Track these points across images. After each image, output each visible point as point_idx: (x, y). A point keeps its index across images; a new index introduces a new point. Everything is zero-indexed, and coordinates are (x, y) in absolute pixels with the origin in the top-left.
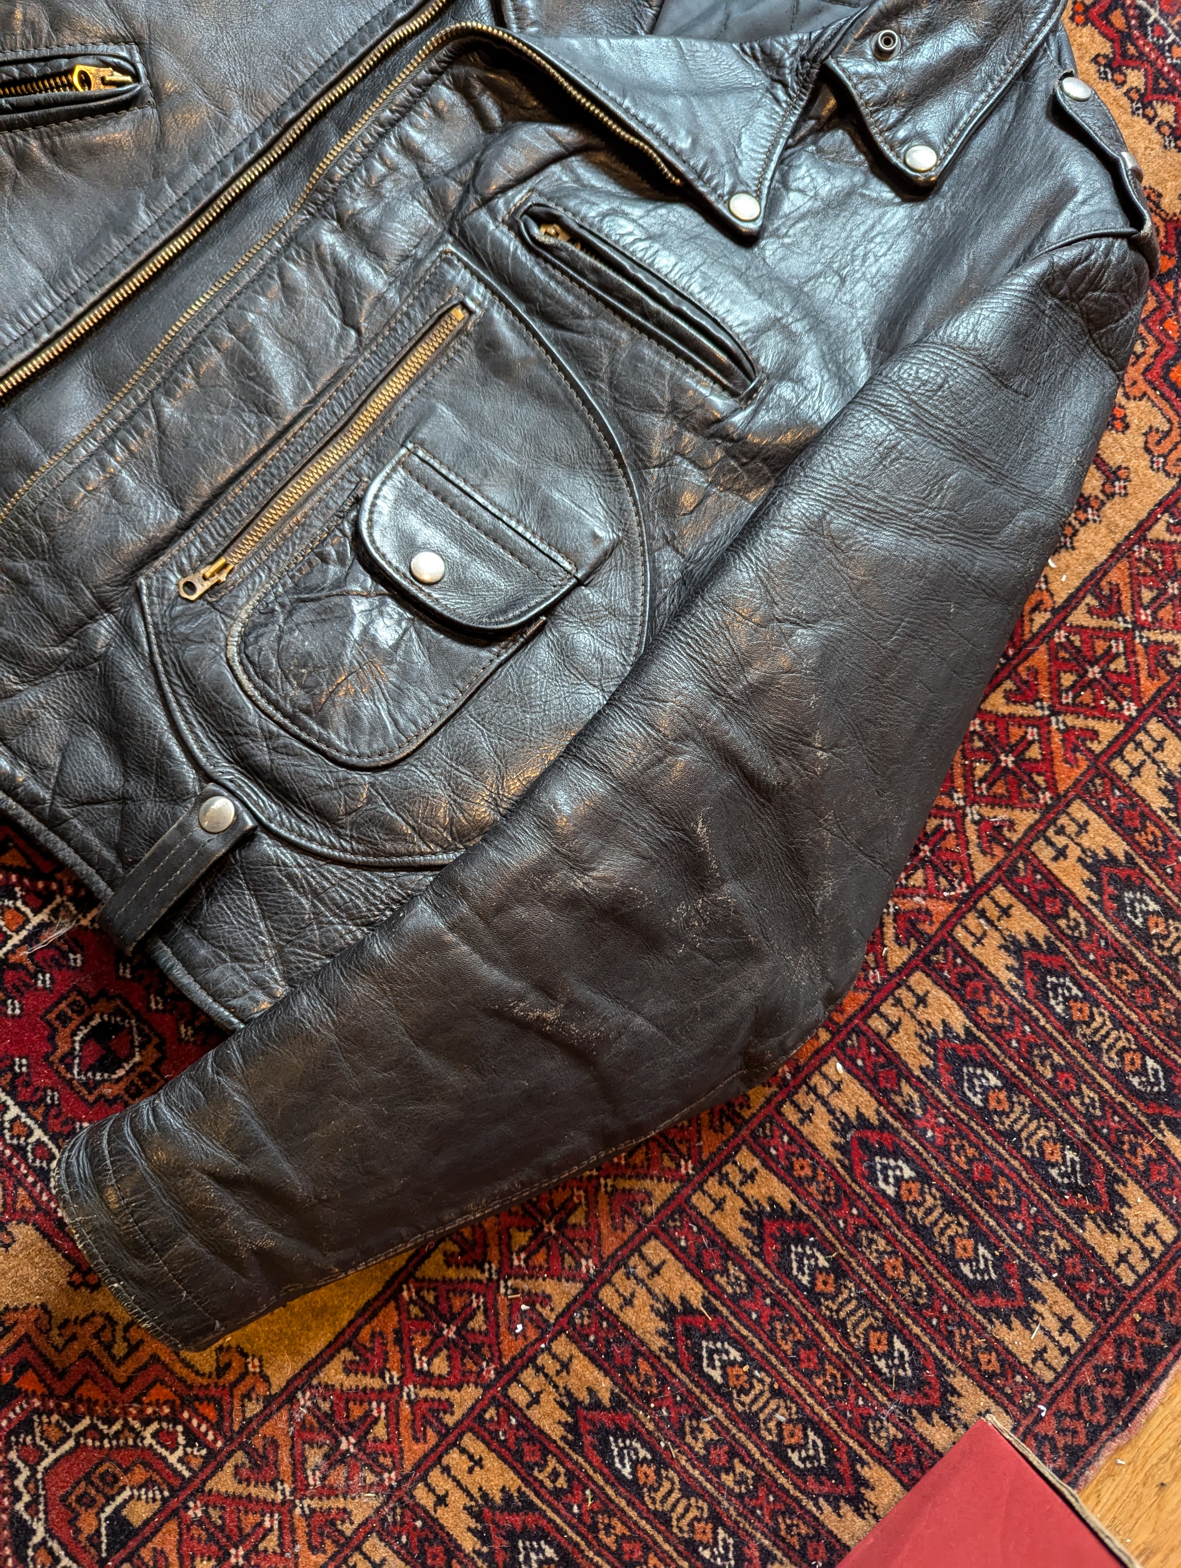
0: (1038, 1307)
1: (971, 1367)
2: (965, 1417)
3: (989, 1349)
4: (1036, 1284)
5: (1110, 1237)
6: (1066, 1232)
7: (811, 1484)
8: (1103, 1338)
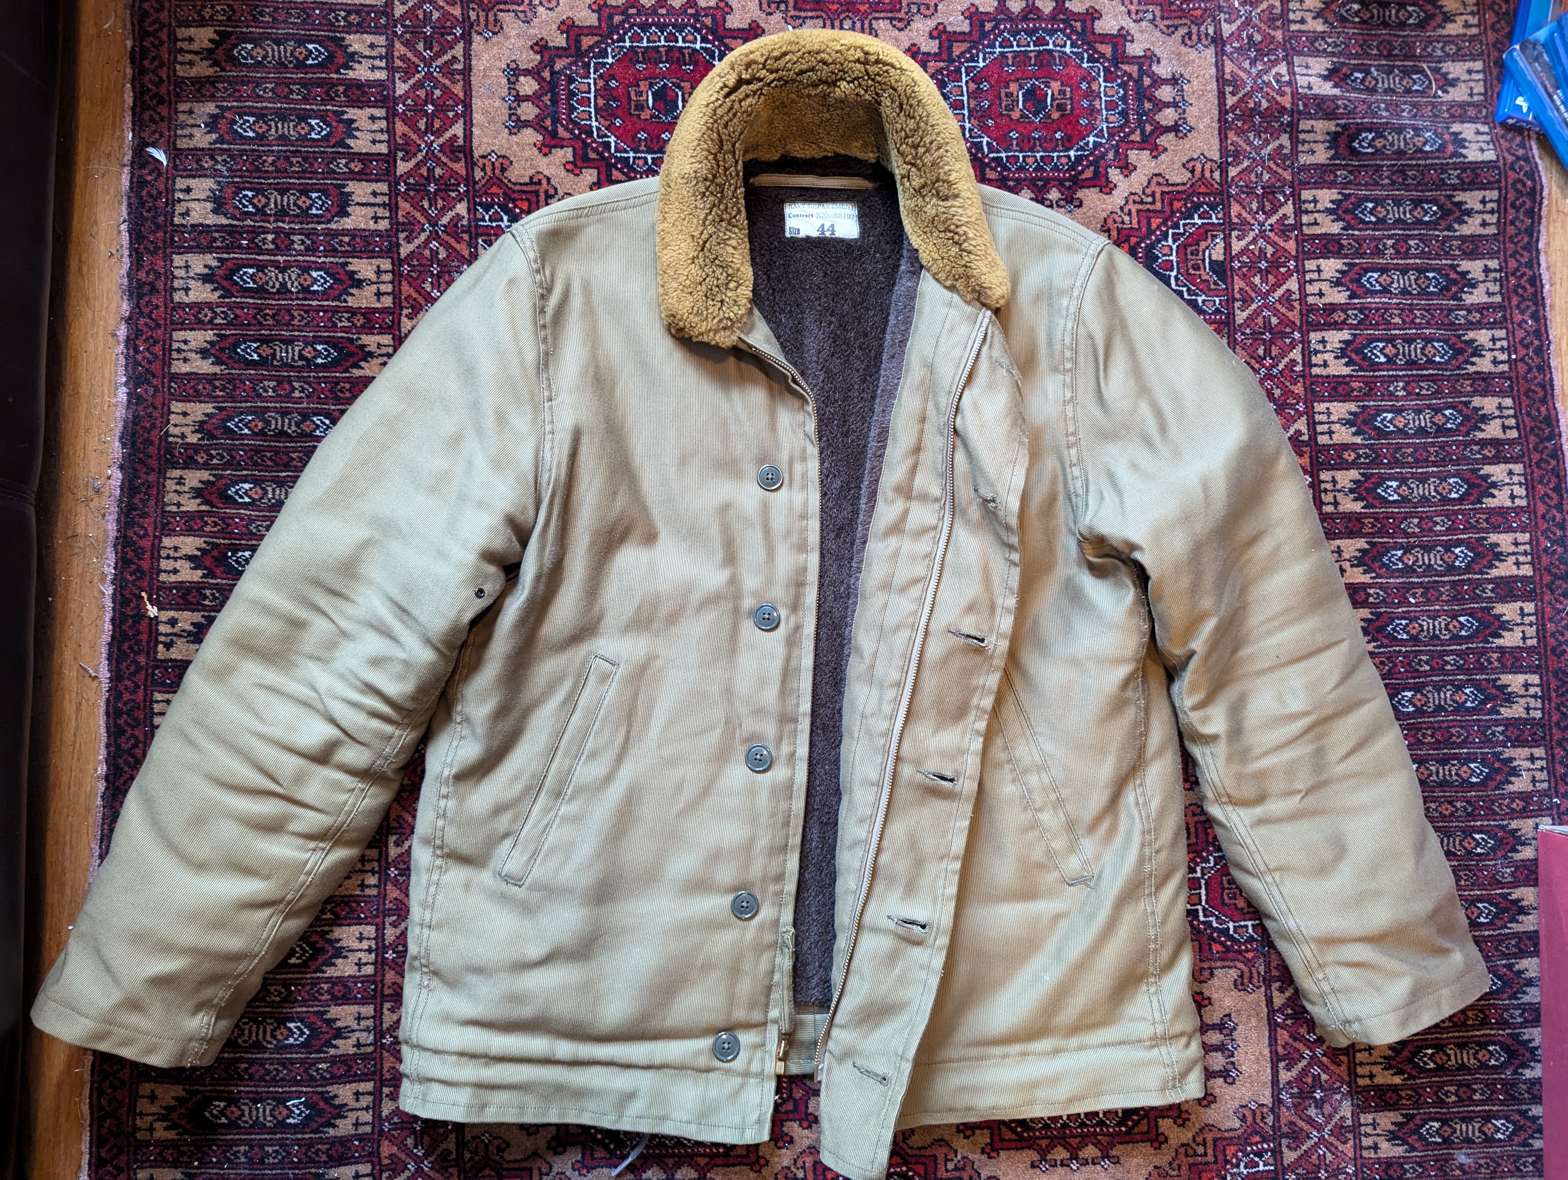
0: (1515, 764)
1: (1514, 814)
2: (1529, 836)
3: (1513, 801)
4: (1506, 756)
5: (1515, 706)
6: (1497, 723)
7: (1499, 923)
8: (1552, 748)
